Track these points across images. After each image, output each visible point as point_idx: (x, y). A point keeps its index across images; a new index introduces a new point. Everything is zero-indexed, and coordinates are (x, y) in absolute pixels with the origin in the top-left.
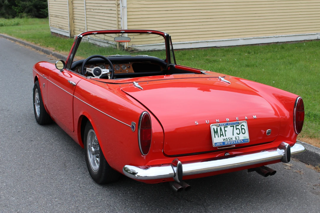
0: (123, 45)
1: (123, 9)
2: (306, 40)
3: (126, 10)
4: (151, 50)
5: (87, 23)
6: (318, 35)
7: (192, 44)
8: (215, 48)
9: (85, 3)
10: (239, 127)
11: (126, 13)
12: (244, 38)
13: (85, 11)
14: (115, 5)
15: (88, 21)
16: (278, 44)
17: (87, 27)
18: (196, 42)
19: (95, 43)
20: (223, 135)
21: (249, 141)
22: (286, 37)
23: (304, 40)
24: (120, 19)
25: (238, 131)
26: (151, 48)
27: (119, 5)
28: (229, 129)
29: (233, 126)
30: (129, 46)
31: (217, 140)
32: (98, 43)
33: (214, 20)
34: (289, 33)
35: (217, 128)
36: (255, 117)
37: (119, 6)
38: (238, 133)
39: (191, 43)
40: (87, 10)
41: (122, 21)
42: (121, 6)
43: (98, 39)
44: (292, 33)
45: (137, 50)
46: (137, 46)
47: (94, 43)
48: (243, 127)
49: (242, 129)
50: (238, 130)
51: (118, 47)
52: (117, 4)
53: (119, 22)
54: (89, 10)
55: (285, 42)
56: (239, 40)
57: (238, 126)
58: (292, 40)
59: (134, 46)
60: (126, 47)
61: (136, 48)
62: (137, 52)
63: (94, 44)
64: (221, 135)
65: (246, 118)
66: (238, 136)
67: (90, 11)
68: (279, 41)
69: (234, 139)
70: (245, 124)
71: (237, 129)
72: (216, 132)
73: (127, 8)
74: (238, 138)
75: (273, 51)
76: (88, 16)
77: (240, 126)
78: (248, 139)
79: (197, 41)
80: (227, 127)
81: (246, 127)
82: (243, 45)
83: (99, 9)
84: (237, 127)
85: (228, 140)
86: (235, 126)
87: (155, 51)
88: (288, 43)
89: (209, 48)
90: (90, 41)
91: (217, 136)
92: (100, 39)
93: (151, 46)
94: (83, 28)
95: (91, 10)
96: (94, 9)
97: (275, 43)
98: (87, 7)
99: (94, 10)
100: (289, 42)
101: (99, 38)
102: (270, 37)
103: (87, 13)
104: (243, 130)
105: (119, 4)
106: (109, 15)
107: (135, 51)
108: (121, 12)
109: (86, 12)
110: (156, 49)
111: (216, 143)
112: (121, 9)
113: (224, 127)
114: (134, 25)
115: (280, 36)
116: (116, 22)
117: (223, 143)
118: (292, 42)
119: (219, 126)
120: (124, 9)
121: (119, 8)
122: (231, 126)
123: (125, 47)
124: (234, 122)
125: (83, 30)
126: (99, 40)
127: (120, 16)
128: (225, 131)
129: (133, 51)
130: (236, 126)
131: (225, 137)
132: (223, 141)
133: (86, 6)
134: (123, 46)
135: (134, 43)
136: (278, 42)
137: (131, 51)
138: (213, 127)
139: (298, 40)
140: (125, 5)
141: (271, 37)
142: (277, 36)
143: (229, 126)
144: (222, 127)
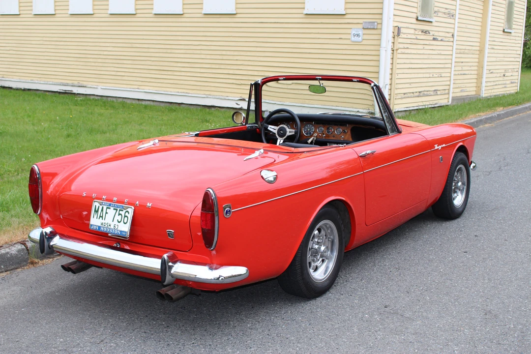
10: (123, 213)
20: (102, 217)
21: (128, 235)
25: (119, 218)
28: (111, 211)
29: (117, 210)
31: (95, 222)
35: (99, 207)
38: (119, 221)
48: (127, 214)
49: (125, 216)
50: (120, 216)
57: (122, 210)
64: (100, 216)
65: (137, 203)
66: (118, 224)
69: (112, 227)
70: (131, 210)
71: (119, 214)
72: (96, 211)
74: (116, 227)
77: (124, 211)
78: (126, 232)
80: (109, 208)
81: (130, 216)
84: (121, 212)
85: (106, 226)
91: (95, 216)
104: (126, 218)
111: (92, 225)
113: (107, 208)
117: (99, 227)
119: (101, 205)
122: (114, 209)
124: (119, 203)
128: (106, 213)
130: (120, 210)
131: (103, 221)
132: (100, 225)
138: (96, 204)
143: (112, 208)
144: (105, 207)
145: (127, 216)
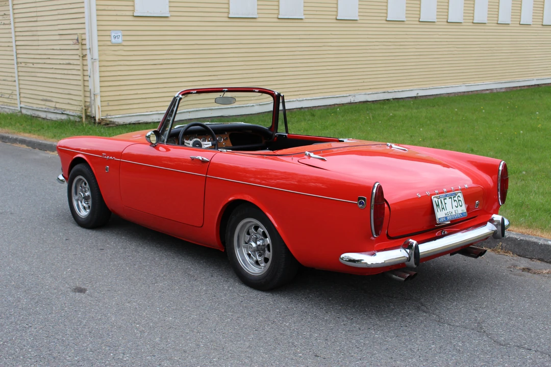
0: (94, 116)
1: (93, 63)
2: (337, 104)
3: (97, 64)
4: (133, 122)
5: (19, 84)
6: (350, 97)
7: (191, 114)
8: (222, 118)
9: (15, 54)
11: (97, 69)
12: (261, 104)
13: (16, 66)
14: (77, 57)
15: (21, 82)
16: (302, 110)
17: (19, 90)
18: (197, 111)
19: (36, 115)
20: (444, 208)
21: (467, 214)
22: (313, 100)
23: (334, 105)
24: (86, 78)
25: (456, 204)
26: (133, 120)
27: (84, 56)
28: (448, 201)
29: (451, 198)
30: (103, 118)
31: (440, 215)
32: (43, 115)
33: (219, 77)
34: (316, 95)
35: (438, 201)
36: (466, 186)
37: (84, 58)
38: (457, 206)
39: (189, 112)
40: (19, 65)
41: (91, 80)
42: (88, 57)
43: (42, 108)
44: (320, 94)
45: (113, 123)
46: (113, 117)
47: (33, 115)
48: (459, 199)
49: (459, 201)
51: (84, 119)
52: (81, 55)
53: (86, 82)
54: (23, 65)
55: (310, 107)
56: (253, 106)
58: (320, 105)
59: (109, 117)
60: (99, 119)
61: (112, 120)
62: (113, 125)
63: (33, 117)
64: (442, 209)
65: (460, 188)
66: (457, 209)
67: (26, 66)
68: (304, 107)
69: (454, 213)
70: (460, 194)
71: (455, 201)
72: (438, 205)
73: (99, 61)
74: (456, 211)
75: (305, 120)
76: (20, 74)
77: (457, 196)
78: (465, 212)
79: (198, 109)
80: (446, 199)
81: (462, 198)
82: (259, 113)
83: (45, 63)
84: (455, 199)
85: (449, 214)
86: (452, 197)
87: (139, 123)
88: (314, 108)
89: (213, 118)
90: (24, 111)
91: (439, 210)
92: (47, 107)
93: (133, 117)
94: (10, 92)
95: (28, 64)
96: (33, 64)
97: (298, 110)
98: (19, 60)
99: (35, 64)
100: (316, 107)
101: (44, 107)
102: (291, 100)
103: (20, 69)
104: (460, 202)
105: (86, 55)
106: (66, 72)
107: (111, 125)
108: (89, 68)
109: (17, 68)
110: (141, 122)
111: (440, 219)
112: (89, 62)
113: (444, 199)
114: (109, 86)
115: (305, 99)
116: (81, 83)
117: (446, 218)
118: (319, 108)
119: (439, 199)
120: (95, 63)
121: (85, 61)
122: (449, 198)
123: (97, 119)
124: (450, 193)
125: (8, 95)
126: (46, 110)
127: (86, 73)
128: (445, 204)
129: (108, 124)
130: (454, 197)
131: (446, 212)
132: (445, 216)
133: (17, 58)
134: (94, 118)
135: (109, 113)
136: (302, 108)
137: (105, 125)
138: (434, 200)
139: (326, 104)
140: (96, 56)
141: (293, 101)
142: (301, 99)
143: (448, 198)
144: (442, 200)
145: (460, 200)
